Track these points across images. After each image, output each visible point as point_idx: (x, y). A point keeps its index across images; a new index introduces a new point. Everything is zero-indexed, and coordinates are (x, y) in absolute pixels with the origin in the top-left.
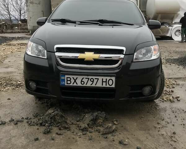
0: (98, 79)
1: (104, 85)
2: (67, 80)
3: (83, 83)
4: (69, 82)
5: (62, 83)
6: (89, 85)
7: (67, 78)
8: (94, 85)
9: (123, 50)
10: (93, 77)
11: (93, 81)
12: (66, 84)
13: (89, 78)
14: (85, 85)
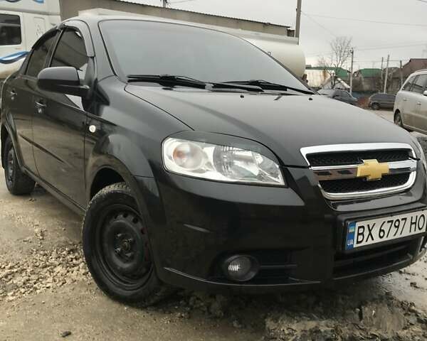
0: (405, 219)
1: (413, 233)
2: (359, 234)
3: (382, 234)
4: (360, 238)
5: (349, 243)
6: (391, 237)
7: (360, 227)
8: (398, 236)
9: (410, 150)
10: (400, 217)
11: (398, 227)
12: (355, 245)
13: (392, 221)
14: (385, 239)
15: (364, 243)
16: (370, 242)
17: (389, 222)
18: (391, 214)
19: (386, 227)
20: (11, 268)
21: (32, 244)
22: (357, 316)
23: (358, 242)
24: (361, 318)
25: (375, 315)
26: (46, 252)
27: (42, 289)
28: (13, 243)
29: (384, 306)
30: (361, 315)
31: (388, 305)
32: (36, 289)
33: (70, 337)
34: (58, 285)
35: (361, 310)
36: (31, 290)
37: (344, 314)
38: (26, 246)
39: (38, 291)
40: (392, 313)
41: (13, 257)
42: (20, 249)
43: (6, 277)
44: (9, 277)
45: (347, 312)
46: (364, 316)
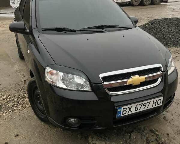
0: (150, 102)
1: (154, 106)
2: (123, 111)
3: (136, 109)
4: (124, 112)
5: (118, 115)
6: (142, 110)
7: (123, 109)
8: (146, 109)
9: (160, 67)
10: (146, 102)
11: (145, 106)
12: (122, 115)
13: (142, 104)
14: (138, 111)
15: (127, 114)
16: (130, 113)
17: (140, 104)
18: (142, 101)
19: (139, 107)
20: (10, 98)
21: (20, 87)
22: (128, 137)
23: (123, 114)
24: (130, 138)
25: (135, 138)
26: (24, 91)
27: (17, 110)
28: (14, 86)
29: (139, 135)
30: (130, 136)
31: (141, 134)
32: (15, 110)
33: (18, 137)
34: (23, 109)
35: (130, 134)
36: (13, 110)
37: (123, 135)
38: (18, 87)
39: (15, 111)
40: (141, 138)
41: (12, 92)
42: (15, 89)
43: (7, 102)
44: (8, 102)
45: (125, 134)
46: (131, 137)
